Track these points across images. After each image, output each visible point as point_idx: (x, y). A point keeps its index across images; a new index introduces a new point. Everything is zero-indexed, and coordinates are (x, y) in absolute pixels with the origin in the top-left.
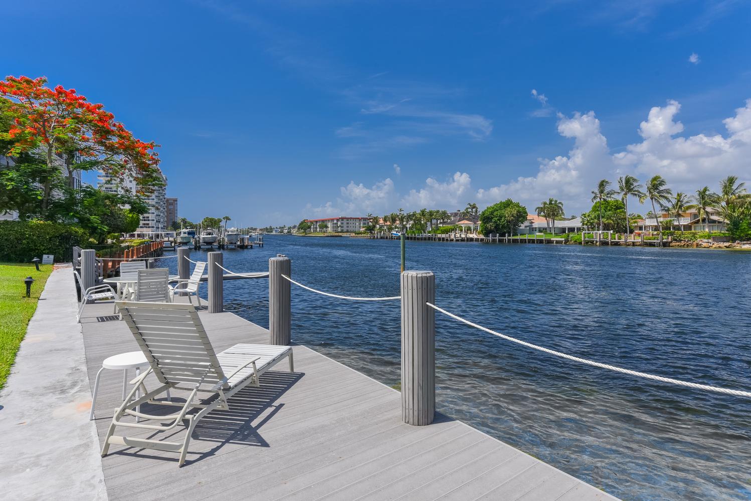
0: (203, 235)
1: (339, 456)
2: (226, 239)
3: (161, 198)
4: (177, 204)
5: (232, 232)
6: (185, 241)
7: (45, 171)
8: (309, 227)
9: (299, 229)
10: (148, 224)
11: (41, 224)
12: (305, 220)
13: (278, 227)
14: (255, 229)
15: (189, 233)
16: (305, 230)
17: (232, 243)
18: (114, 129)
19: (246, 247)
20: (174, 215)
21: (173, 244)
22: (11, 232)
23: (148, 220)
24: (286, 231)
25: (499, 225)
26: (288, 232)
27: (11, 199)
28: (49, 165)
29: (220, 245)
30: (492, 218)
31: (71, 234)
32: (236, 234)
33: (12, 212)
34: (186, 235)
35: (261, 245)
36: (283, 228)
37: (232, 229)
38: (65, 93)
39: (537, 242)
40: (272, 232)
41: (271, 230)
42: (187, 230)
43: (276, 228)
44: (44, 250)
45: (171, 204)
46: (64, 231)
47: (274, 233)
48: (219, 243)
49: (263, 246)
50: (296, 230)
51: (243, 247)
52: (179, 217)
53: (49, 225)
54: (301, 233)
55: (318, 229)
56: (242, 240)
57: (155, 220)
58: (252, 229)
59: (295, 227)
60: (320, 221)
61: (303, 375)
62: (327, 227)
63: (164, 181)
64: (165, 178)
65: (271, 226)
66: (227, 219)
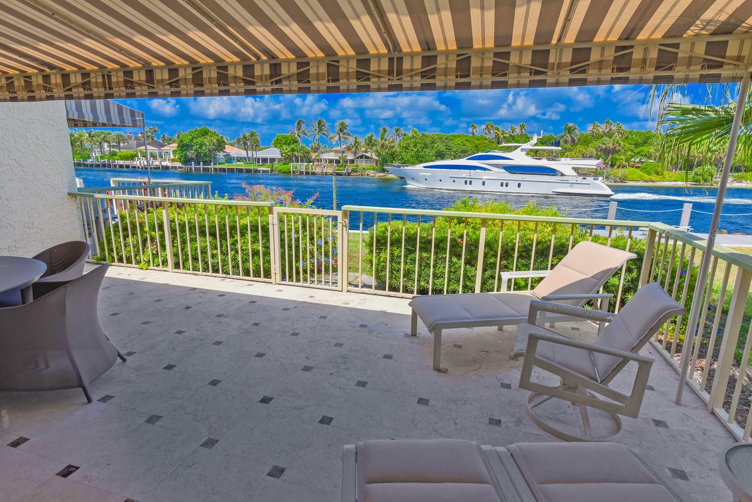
25: (199, 153)
30: (193, 146)
39: (228, 171)
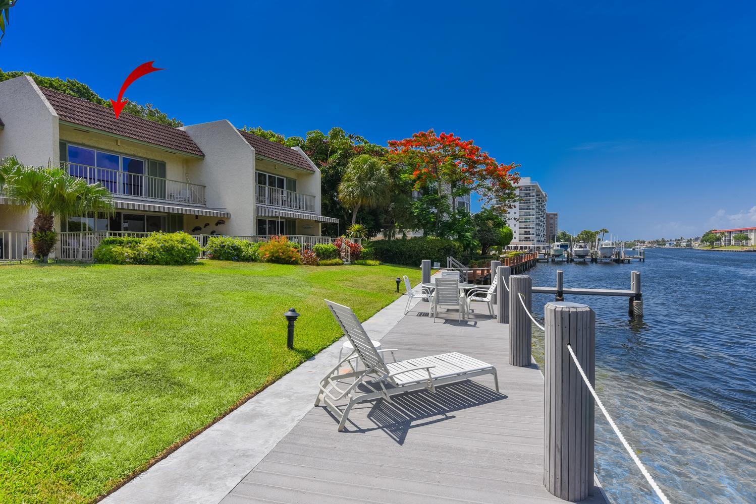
0: (576, 248)
1: (439, 480)
2: (599, 252)
3: (541, 213)
4: (557, 218)
5: (606, 245)
6: (557, 254)
7: (436, 199)
8: (719, 239)
9: (702, 241)
10: (529, 238)
11: (433, 239)
12: (711, 231)
13: (675, 240)
14: (644, 242)
15: (562, 246)
16: (712, 243)
17: (606, 257)
18: (481, 158)
19: (622, 261)
20: (554, 229)
21: (546, 257)
22: (416, 245)
23: (529, 234)
24: (683, 244)
26: (687, 245)
27: (419, 221)
28: (439, 195)
29: (593, 258)
31: (451, 246)
32: (609, 248)
33: (420, 231)
34: (559, 248)
35: (642, 260)
36: (679, 240)
37: (606, 243)
38: (446, 137)
40: (665, 245)
41: (664, 242)
42: (560, 243)
43: (671, 240)
44: (435, 258)
45: (552, 219)
46: (447, 245)
47: (667, 246)
48: (592, 256)
49: (644, 261)
50: (699, 242)
51: (618, 261)
52: (559, 232)
53: (438, 240)
54: (706, 247)
55: (733, 242)
56: (618, 254)
57: (535, 234)
58: (638, 241)
59: (697, 239)
60: (735, 231)
61: (506, 397)
62: (747, 239)
63: (544, 197)
64: (544, 195)
65: (663, 239)
66: (605, 231)
